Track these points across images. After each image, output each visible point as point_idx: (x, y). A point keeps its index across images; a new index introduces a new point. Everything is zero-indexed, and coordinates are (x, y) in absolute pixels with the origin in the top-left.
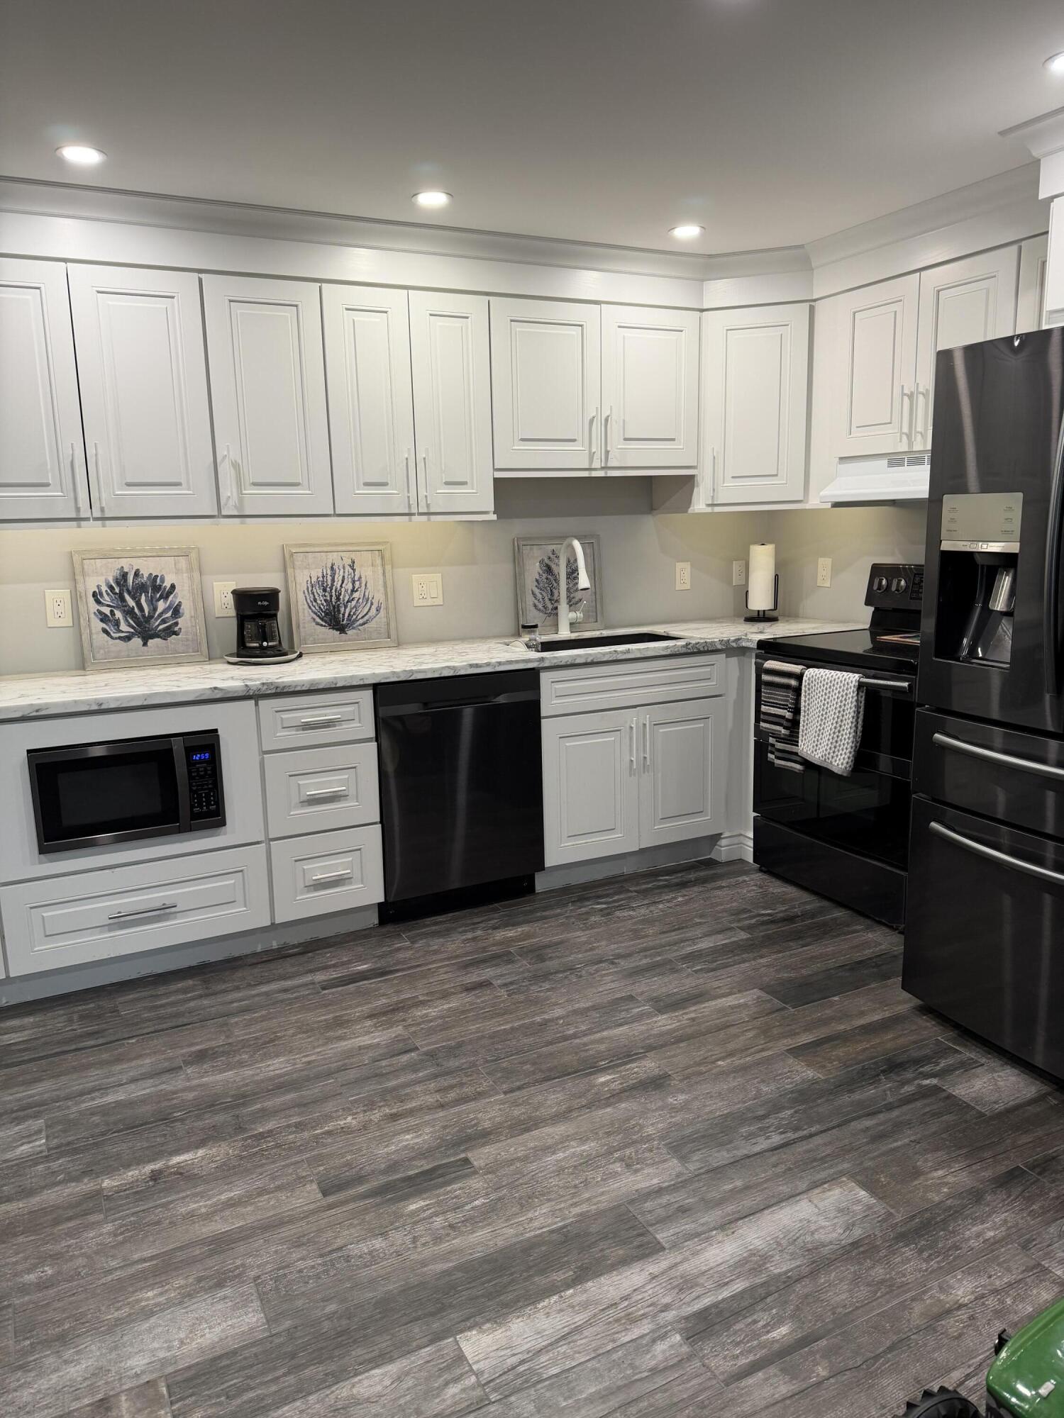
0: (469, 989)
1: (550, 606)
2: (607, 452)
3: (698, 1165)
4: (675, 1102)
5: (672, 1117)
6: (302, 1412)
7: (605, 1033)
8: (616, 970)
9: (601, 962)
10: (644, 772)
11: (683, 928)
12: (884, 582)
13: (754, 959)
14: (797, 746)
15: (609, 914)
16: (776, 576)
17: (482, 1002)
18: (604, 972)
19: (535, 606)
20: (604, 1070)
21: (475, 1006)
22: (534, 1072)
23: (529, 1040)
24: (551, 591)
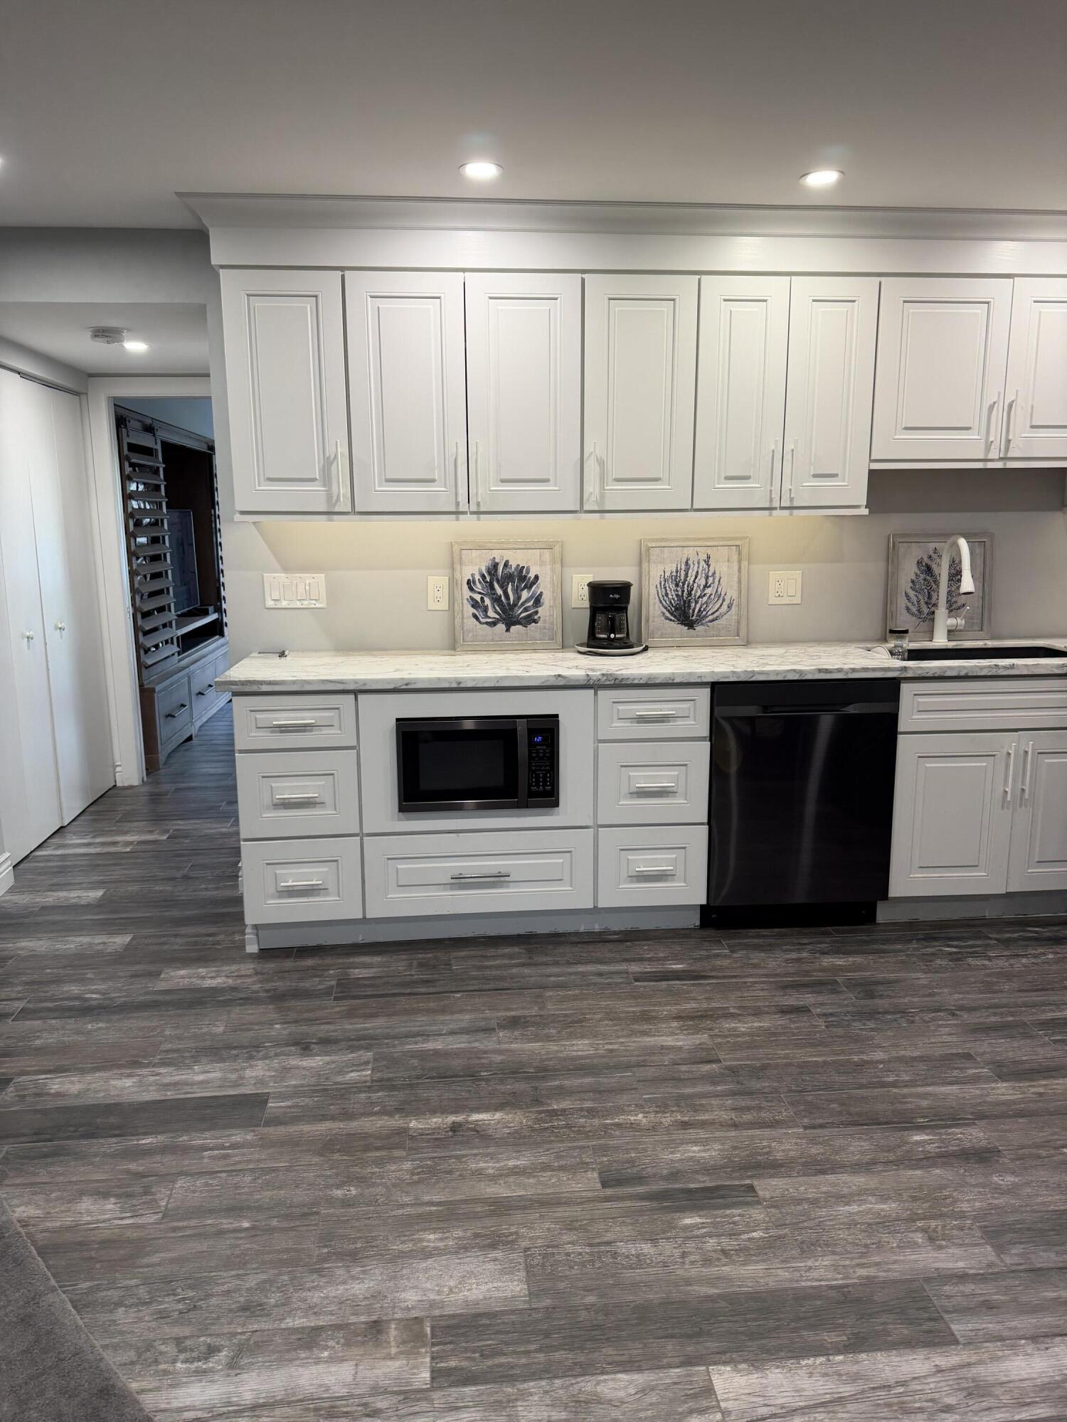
0: (784, 1011)
1: (926, 610)
2: (1008, 441)
3: (1017, 1260)
4: (1002, 1183)
5: (994, 1198)
6: (546, 1392)
7: (930, 1089)
8: (955, 1022)
9: (939, 1011)
10: (1021, 806)
11: (1047, 990)
15: (958, 960)
17: (797, 1028)
18: (940, 1022)
19: (908, 609)
20: (921, 1128)
21: (788, 1030)
22: (840, 1113)
23: (842, 1078)
24: (929, 593)
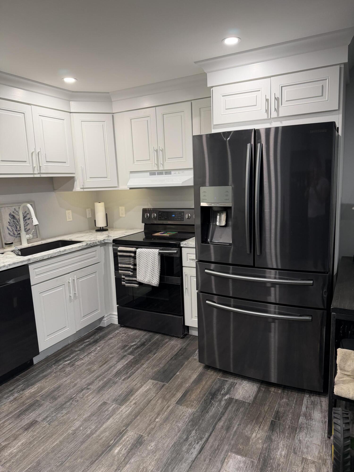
0: (27, 428)
1: (16, 233)
2: (40, 167)
4: (152, 448)
5: (155, 456)
7: (104, 426)
8: (91, 392)
9: (82, 390)
10: (75, 300)
11: (107, 362)
12: (148, 215)
13: (141, 366)
14: (136, 278)
15: (73, 365)
16: (106, 215)
17: (38, 433)
18: (87, 395)
19: (9, 234)
20: (114, 445)
21: (35, 437)
22: (84, 462)
23: (72, 445)
24: (16, 226)
